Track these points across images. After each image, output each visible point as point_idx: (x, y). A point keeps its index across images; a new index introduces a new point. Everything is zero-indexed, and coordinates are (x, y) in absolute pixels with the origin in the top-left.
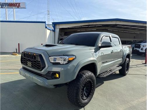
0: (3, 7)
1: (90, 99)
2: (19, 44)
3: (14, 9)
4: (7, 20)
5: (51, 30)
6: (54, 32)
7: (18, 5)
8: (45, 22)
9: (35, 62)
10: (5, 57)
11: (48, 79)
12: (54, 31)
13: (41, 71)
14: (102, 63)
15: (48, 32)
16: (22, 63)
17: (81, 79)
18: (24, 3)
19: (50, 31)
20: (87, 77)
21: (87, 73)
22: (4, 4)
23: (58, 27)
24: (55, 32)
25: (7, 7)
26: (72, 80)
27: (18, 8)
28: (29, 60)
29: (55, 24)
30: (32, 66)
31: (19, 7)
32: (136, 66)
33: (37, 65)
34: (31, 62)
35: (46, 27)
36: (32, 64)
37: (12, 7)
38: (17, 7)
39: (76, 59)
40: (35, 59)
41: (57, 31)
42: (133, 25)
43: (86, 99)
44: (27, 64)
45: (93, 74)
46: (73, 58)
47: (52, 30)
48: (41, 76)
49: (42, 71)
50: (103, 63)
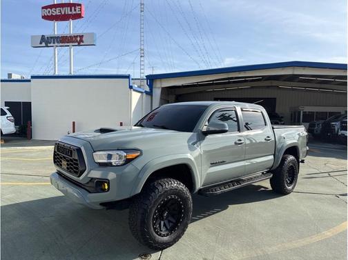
0: (49, 45)
1: (179, 237)
2: (74, 123)
3: (70, 49)
4: (57, 74)
5: (142, 92)
6: (149, 97)
7: (79, 39)
8: (128, 77)
9: (71, 160)
10: (45, 151)
11: (90, 192)
12: (150, 93)
13: (79, 177)
14: (210, 165)
15: (136, 97)
16: (55, 162)
17: (153, 194)
18: (92, 35)
19: (139, 94)
20: (166, 191)
21: (167, 184)
22: (51, 38)
23: (159, 86)
24: (152, 96)
25: (56, 44)
26: (132, 195)
27: (79, 45)
28: (64, 158)
29: (152, 79)
30: (67, 168)
31: (82, 44)
32: (327, 175)
33: (75, 168)
34: (67, 161)
35: (131, 87)
36: (67, 164)
37: (68, 44)
38: (76, 44)
39: (142, 157)
40: (71, 156)
41: (157, 92)
42: (338, 74)
43: (168, 235)
44: (61, 165)
45: (182, 187)
46: (137, 154)
47: (146, 92)
48: (81, 187)
49: (81, 178)
50: (213, 164)
